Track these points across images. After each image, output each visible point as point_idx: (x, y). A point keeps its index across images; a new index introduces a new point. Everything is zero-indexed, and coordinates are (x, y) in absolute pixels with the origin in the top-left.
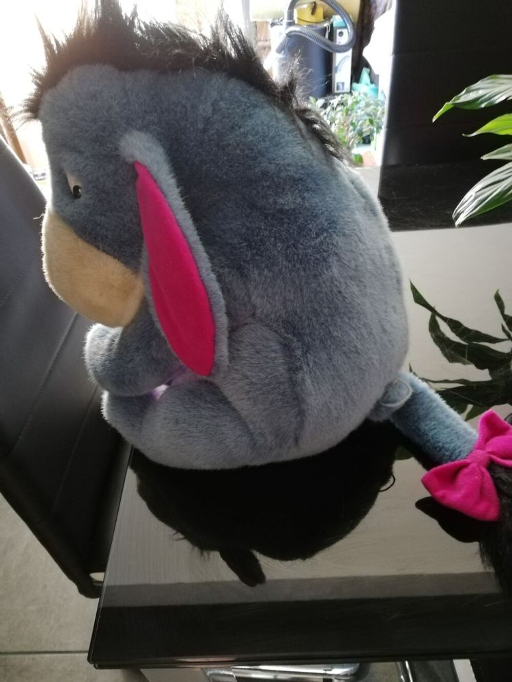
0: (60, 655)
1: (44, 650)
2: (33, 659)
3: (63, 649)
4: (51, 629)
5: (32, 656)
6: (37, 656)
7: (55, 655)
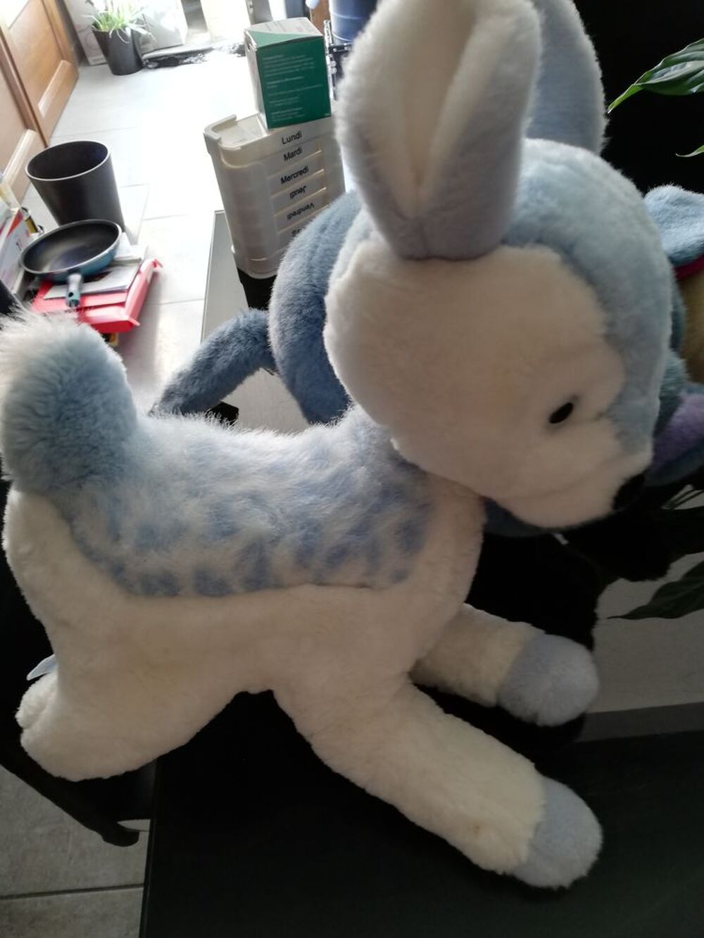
0: (85, 894)
1: (63, 888)
2: (49, 902)
3: (89, 885)
4: (71, 858)
5: (46, 898)
6: (54, 897)
7: (80, 894)
